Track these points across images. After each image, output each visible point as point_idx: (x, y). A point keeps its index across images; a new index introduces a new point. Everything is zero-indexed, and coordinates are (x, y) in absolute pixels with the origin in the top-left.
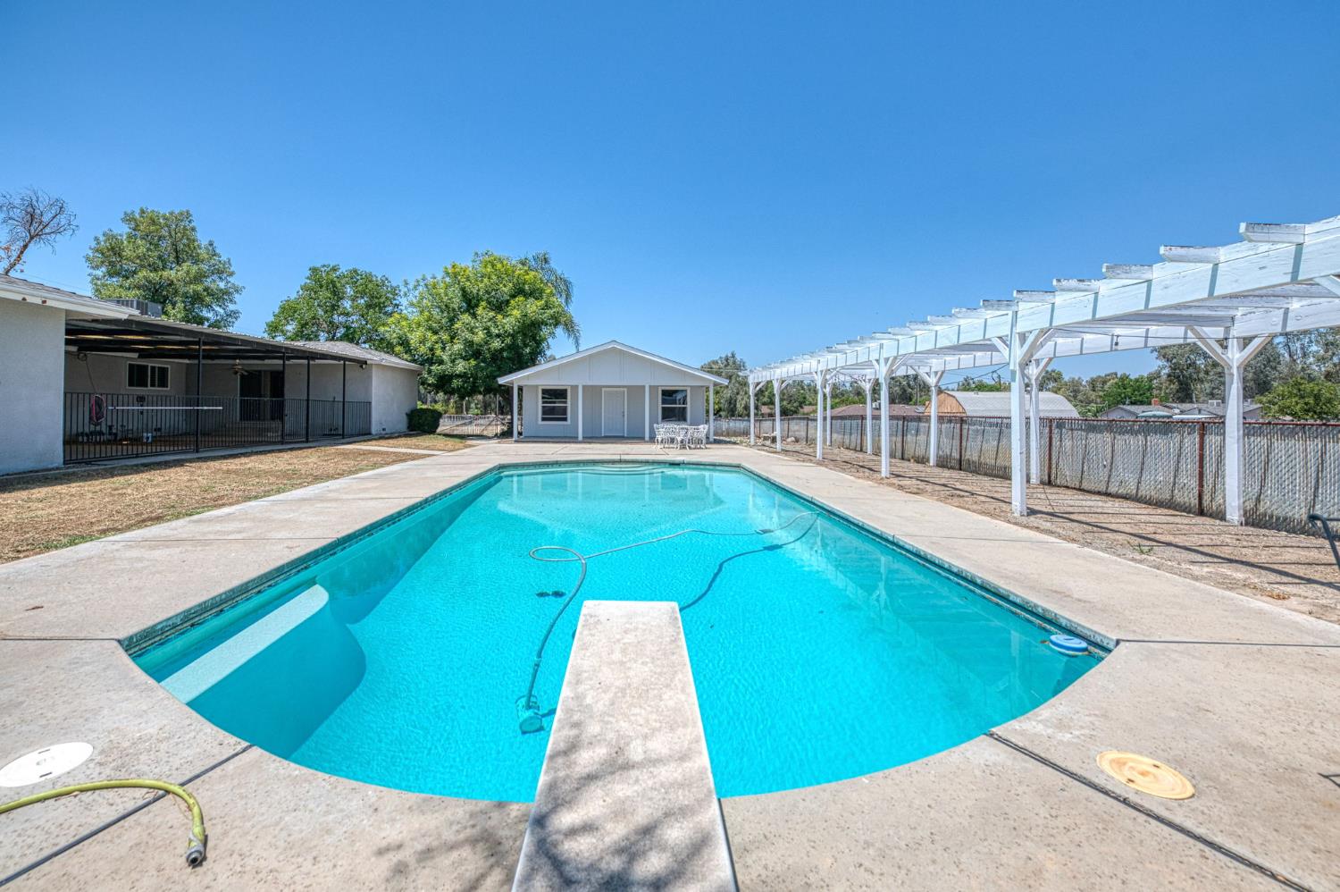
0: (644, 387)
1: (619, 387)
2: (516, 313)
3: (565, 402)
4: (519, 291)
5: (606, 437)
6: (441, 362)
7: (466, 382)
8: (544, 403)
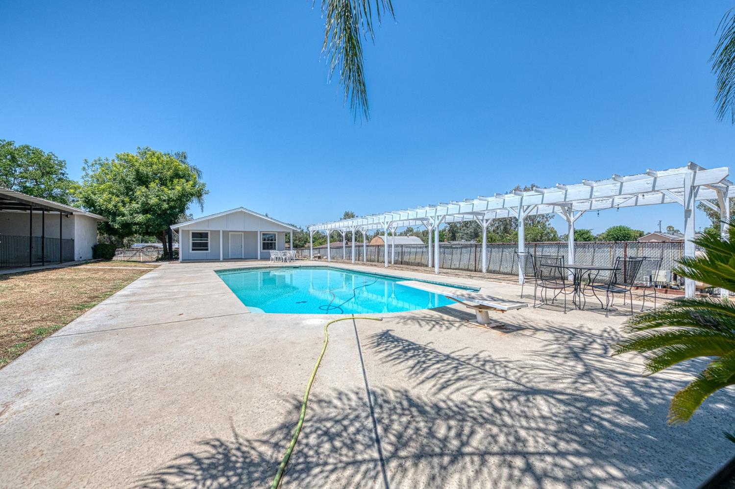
0: (257, 232)
1: (239, 232)
2: (179, 188)
3: (207, 240)
4: (177, 175)
5: (231, 259)
6: (123, 215)
7: (141, 228)
8: (193, 240)
